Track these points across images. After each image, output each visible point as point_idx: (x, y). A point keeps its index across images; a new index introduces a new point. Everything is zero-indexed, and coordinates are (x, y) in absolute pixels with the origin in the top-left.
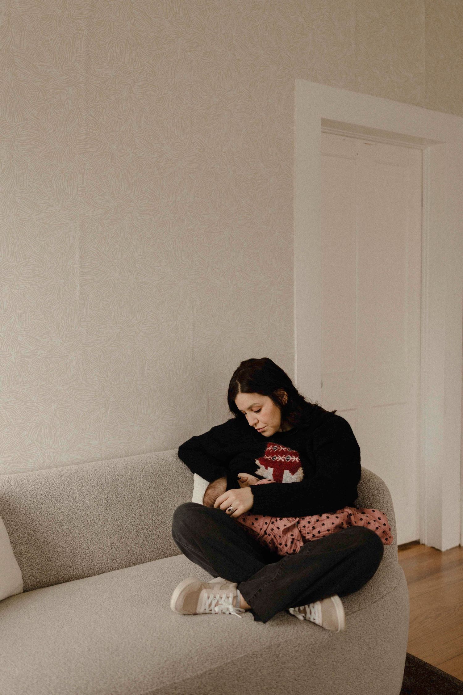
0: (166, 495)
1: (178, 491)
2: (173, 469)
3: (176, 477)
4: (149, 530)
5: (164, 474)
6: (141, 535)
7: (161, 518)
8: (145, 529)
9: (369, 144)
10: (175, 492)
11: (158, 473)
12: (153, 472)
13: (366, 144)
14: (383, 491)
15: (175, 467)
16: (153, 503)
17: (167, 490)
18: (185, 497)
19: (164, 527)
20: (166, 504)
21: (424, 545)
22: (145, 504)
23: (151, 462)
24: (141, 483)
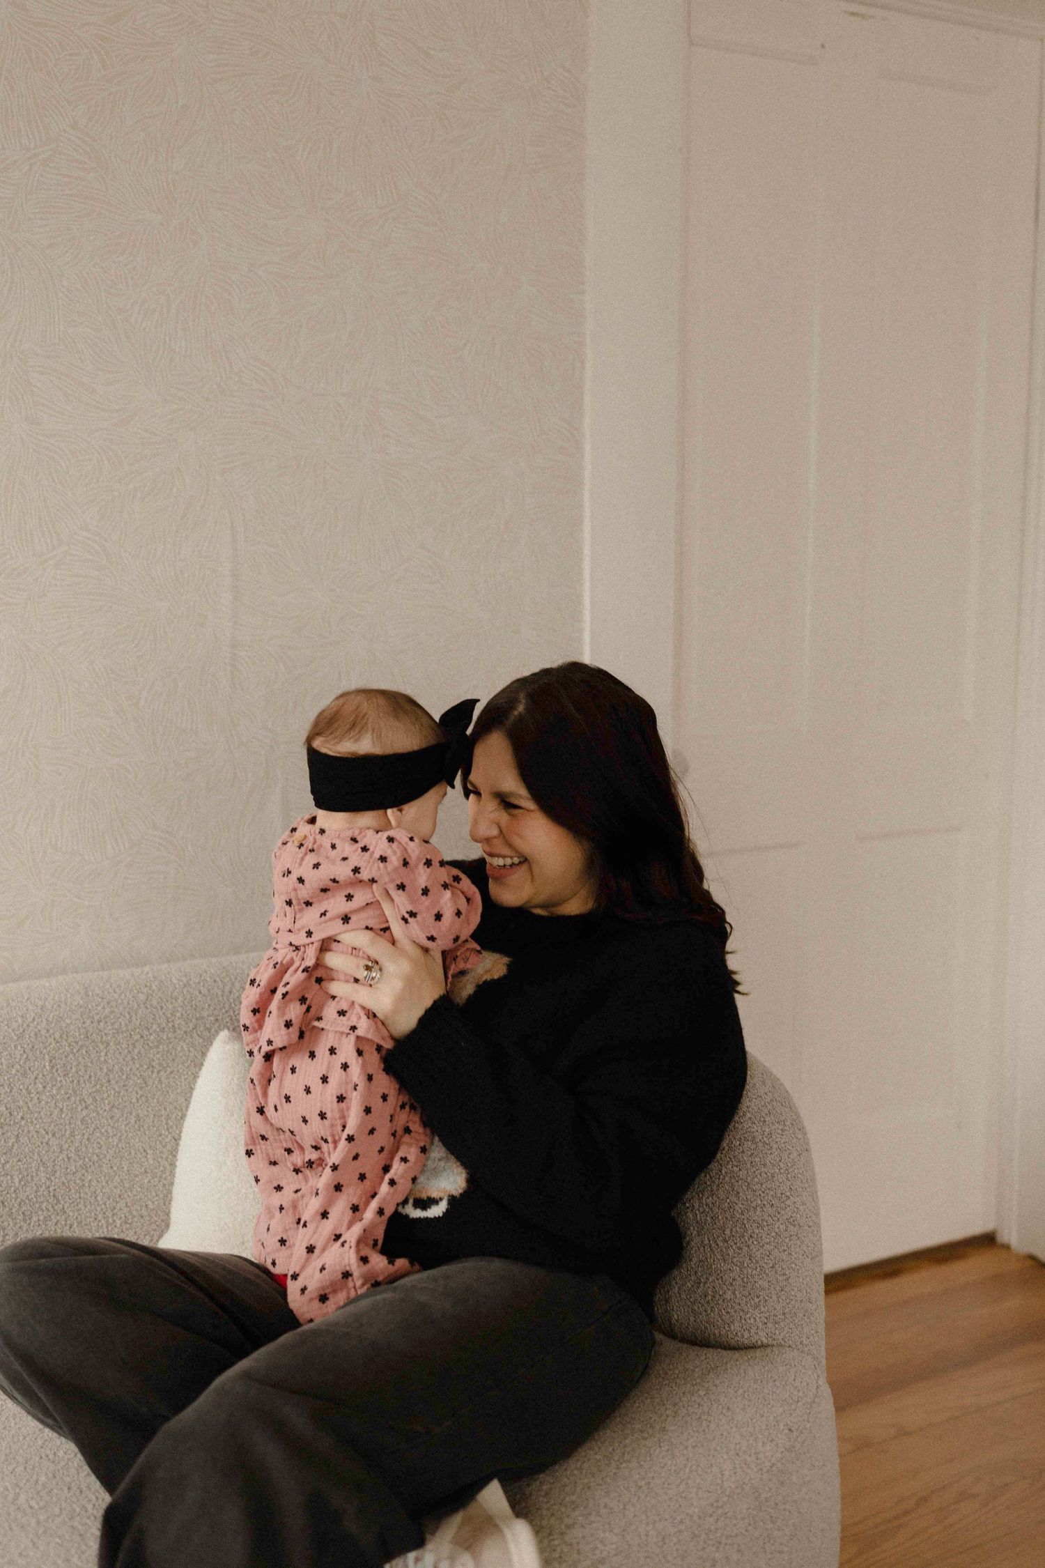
0: (101, 1112)
1: (144, 1099)
2: (130, 1027)
3: (139, 1053)
4: (35, 1219)
5: (100, 1045)
6: (7, 1237)
7: (78, 1181)
8: (21, 1217)
9: (863, 16)
10: (134, 1100)
11: (77, 1043)
12: (61, 1037)
13: (853, 14)
14: (780, 1128)
15: (138, 1023)
16: (54, 1135)
17: (106, 1095)
18: (168, 1118)
19: (90, 1212)
20: (99, 1140)
21: (1007, 1247)
22: (24, 1140)
23: (59, 1006)
24: (14, 1071)
